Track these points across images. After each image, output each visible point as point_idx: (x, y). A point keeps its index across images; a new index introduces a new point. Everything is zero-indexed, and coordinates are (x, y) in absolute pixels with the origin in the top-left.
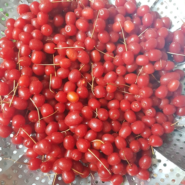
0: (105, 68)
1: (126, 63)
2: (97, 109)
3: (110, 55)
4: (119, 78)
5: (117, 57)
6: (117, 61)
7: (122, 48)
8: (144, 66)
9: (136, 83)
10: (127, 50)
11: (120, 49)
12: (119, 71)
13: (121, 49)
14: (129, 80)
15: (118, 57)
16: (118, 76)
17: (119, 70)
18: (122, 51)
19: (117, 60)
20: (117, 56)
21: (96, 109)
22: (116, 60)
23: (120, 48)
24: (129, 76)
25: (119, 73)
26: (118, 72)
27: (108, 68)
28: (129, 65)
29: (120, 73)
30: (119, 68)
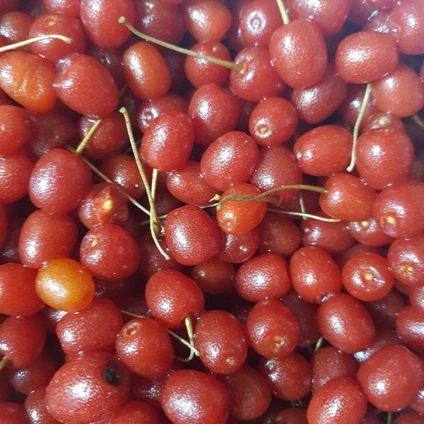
0: (198, 121)
1: (291, 84)
2: (188, 323)
3: (210, 53)
4: (271, 159)
5: (245, 61)
6: (250, 76)
7: (261, 15)
8: (377, 82)
9: (350, 169)
10: (285, 20)
11: (252, 21)
12: (263, 126)
13: (256, 17)
14: (315, 161)
15: (249, 58)
16: (261, 147)
17: (262, 122)
18: (263, 26)
19: (247, 71)
20: (245, 57)
21: (184, 322)
22: (242, 76)
23: (253, 15)
24: (317, 141)
25: (264, 135)
26: (259, 129)
27: (213, 118)
28: (309, 88)
29: (270, 133)
30: (259, 109)
